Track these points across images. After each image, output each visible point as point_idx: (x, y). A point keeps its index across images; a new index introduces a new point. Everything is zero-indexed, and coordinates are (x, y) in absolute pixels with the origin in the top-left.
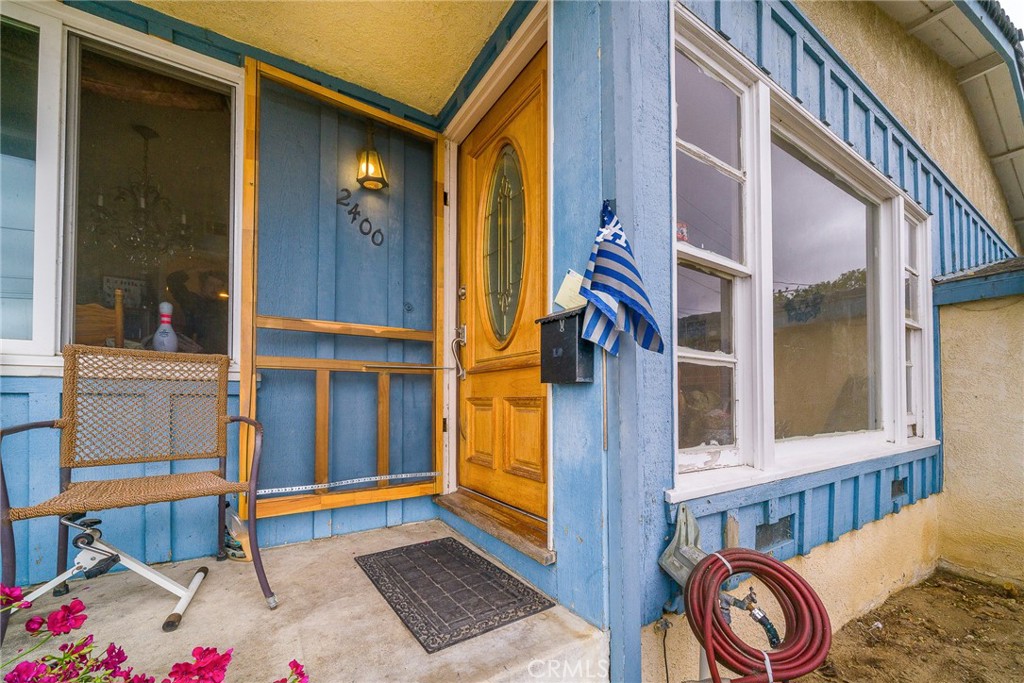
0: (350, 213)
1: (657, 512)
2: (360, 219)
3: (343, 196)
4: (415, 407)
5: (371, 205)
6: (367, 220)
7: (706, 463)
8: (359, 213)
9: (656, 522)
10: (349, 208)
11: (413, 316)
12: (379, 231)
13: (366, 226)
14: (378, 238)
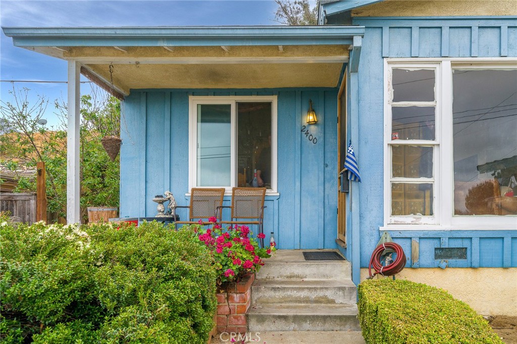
0: (305, 134)
1: (376, 233)
2: (309, 135)
3: (303, 129)
4: (329, 204)
5: (313, 129)
6: (311, 135)
7: (412, 221)
8: (308, 133)
9: (375, 236)
10: (305, 132)
11: (328, 168)
12: (315, 138)
13: (311, 137)
14: (315, 141)
